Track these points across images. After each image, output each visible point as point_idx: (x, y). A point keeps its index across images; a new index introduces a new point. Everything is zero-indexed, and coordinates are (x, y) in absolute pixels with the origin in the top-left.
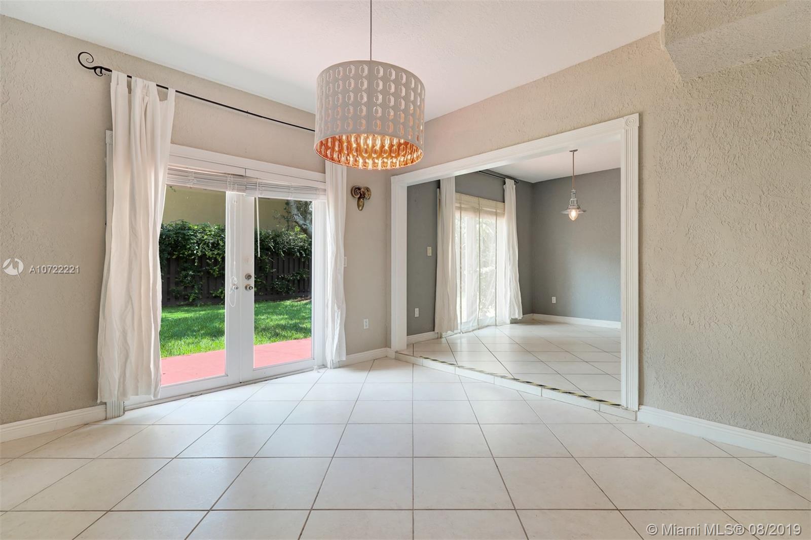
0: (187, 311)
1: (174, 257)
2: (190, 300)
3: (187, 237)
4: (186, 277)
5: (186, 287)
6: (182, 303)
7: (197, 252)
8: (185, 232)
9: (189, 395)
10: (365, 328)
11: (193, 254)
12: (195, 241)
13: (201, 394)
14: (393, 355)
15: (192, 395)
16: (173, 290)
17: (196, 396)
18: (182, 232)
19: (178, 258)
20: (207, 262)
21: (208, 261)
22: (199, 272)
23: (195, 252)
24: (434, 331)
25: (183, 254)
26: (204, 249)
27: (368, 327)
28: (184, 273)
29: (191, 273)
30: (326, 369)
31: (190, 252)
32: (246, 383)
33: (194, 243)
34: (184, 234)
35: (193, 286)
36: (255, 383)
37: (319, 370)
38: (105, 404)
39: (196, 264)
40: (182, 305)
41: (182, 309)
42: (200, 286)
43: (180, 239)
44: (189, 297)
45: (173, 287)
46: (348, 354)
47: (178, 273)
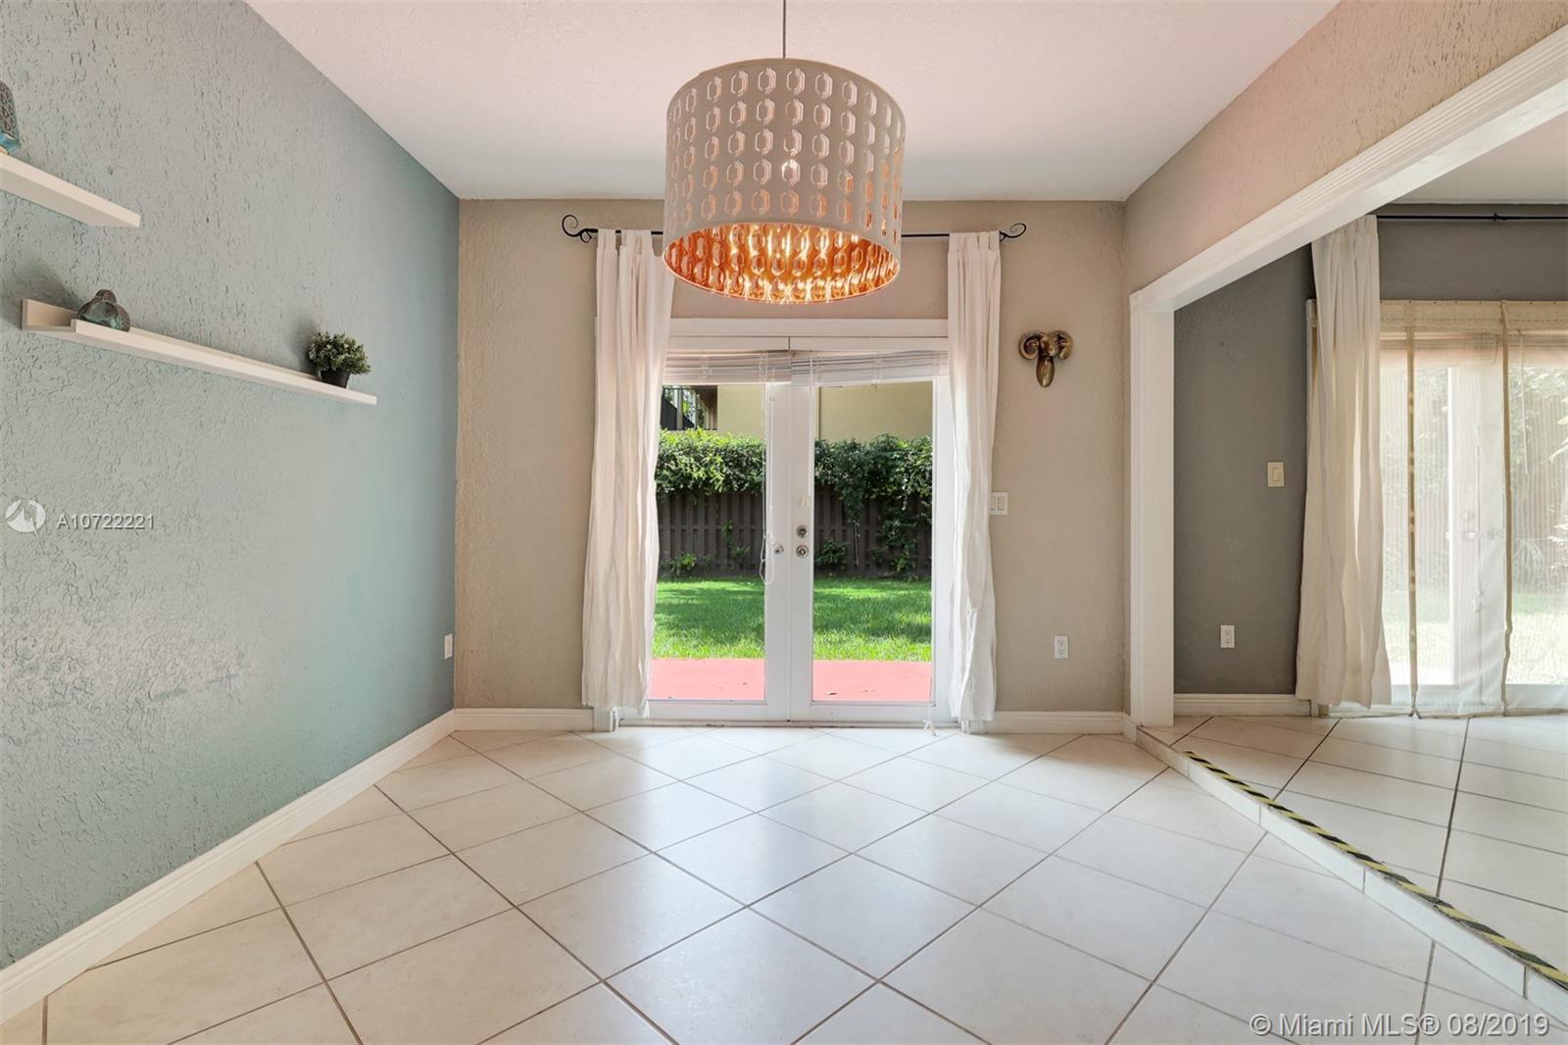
0: (883, 588)
1: (873, 497)
2: (899, 569)
3: (890, 463)
4: (891, 529)
5: (891, 548)
6: (886, 574)
7: (906, 488)
8: (888, 454)
9: (705, 724)
10: (1057, 656)
11: (900, 492)
12: (903, 469)
13: (723, 726)
14: (1132, 733)
15: (710, 724)
16: (873, 553)
17: (714, 726)
18: (885, 454)
19: (880, 499)
20: (923, 505)
21: (923, 502)
22: (912, 522)
23: (903, 488)
24: (1293, 691)
25: (886, 491)
26: (918, 482)
27: (1066, 656)
28: (887, 522)
29: (897, 523)
30: (957, 731)
31: (895, 488)
32: (796, 724)
33: (900, 472)
34: (887, 459)
35: (903, 546)
36: (811, 727)
37: (937, 732)
38: (592, 708)
39: (903, 509)
40: (886, 577)
41: (883, 583)
42: (913, 546)
43: (879, 466)
44: (896, 564)
45: (873, 547)
46: (999, 706)
47: (880, 523)
